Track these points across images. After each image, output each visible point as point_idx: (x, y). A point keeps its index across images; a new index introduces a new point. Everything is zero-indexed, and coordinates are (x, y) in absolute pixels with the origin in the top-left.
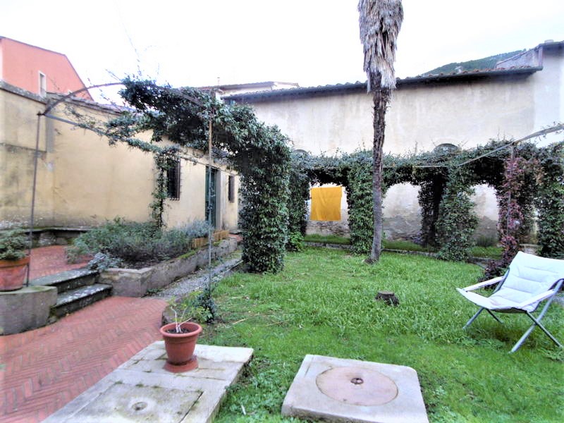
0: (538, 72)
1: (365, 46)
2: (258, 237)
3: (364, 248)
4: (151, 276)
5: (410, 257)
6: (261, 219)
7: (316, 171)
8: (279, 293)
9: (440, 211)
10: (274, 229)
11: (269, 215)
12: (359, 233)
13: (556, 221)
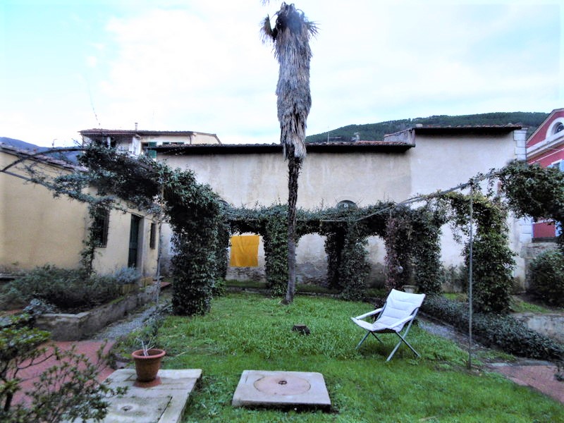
0: (412, 148)
1: (281, 124)
2: (189, 282)
3: (280, 291)
4: (87, 321)
5: (318, 298)
6: (192, 265)
7: (238, 222)
8: (212, 331)
9: (342, 258)
10: (204, 275)
11: (200, 262)
12: (275, 278)
13: (427, 266)
